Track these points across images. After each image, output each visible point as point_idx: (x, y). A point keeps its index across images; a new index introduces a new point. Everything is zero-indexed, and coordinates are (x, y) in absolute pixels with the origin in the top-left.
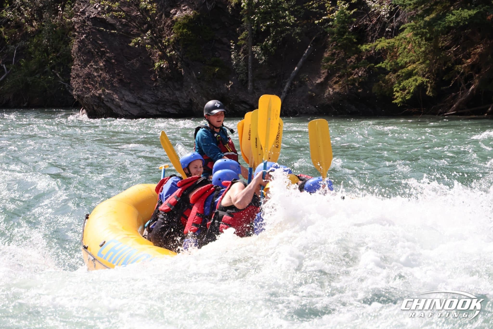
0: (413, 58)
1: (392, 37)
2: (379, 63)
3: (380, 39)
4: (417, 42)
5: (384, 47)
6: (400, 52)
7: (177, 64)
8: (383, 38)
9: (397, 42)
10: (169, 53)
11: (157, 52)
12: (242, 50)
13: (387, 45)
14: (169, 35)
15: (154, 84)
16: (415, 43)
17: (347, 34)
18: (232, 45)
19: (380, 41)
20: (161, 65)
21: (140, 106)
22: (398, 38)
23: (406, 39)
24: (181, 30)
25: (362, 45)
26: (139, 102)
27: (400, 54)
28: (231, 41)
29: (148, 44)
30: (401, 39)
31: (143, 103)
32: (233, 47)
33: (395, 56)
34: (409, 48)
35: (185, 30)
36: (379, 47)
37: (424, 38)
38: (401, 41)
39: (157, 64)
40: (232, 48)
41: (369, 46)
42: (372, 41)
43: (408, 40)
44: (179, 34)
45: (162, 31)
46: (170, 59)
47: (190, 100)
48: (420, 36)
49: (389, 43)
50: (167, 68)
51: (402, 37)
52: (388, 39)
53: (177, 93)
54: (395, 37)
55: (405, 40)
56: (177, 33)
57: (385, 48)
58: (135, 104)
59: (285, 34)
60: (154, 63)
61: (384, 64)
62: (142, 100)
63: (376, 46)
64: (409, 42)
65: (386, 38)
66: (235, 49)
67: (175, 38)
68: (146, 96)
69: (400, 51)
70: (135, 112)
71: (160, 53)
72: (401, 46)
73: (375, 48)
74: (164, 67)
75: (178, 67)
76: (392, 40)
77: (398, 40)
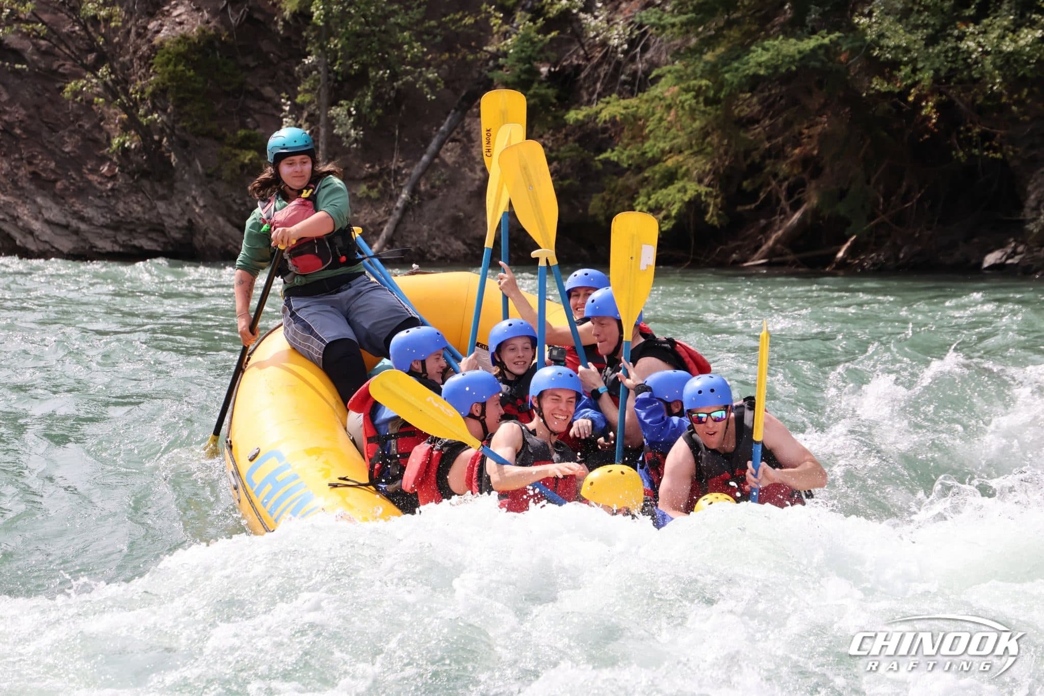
0: (678, 141)
1: (632, 94)
2: (605, 151)
3: (607, 99)
4: (687, 108)
5: (615, 117)
6: (650, 128)
7: (161, 140)
8: (614, 96)
9: (644, 107)
10: (145, 116)
11: (116, 114)
12: (305, 114)
13: (623, 112)
14: (145, 76)
15: (109, 185)
16: (683, 108)
17: (536, 85)
18: (285, 104)
19: (608, 103)
20: (124, 143)
21: (77, 232)
22: (645, 96)
23: (664, 99)
24: (171, 68)
25: (568, 109)
26: (74, 223)
27: (651, 132)
28: (283, 95)
29: (99, 95)
30: (653, 100)
31: (83, 227)
32: (287, 108)
33: (639, 136)
34: (669, 119)
35: (181, 67)
36: (605, 115)
37: (701, 99)
38: (653, 105)
39: (116, 141)
40: (285, 111)
41: (584, 113)
42: (589, 103)
43: (668, 102)
44: (166, 75)
45: (128, 69)
46: (145, 132)
47: (190, 221)
48: (693, 93)
49: (626, 108)
50: (138, 151)
51: (656, 97)
52: (624, 98)
53: (161, 206)
54: (640, 95)
55: (662, 102)
56: (162, 74)
57: (618, 118)
58: (66, 227)
59: (400, 82)
60: (109, 139)
61: (615, 153)
62: (82, 219)
63: (598, 113)
64: (669, 107)
65: (621, 96)
66: (291, 112)
67: (157, 84)
68: (89, 212)
69: (651, 125)
70: (66, 244)
71: (125, 116)
72: (653, 114)
73: (596, 118)
74: (133, 146)
75: (163, 149)
76: (634, 101)
77: (647, 101)
